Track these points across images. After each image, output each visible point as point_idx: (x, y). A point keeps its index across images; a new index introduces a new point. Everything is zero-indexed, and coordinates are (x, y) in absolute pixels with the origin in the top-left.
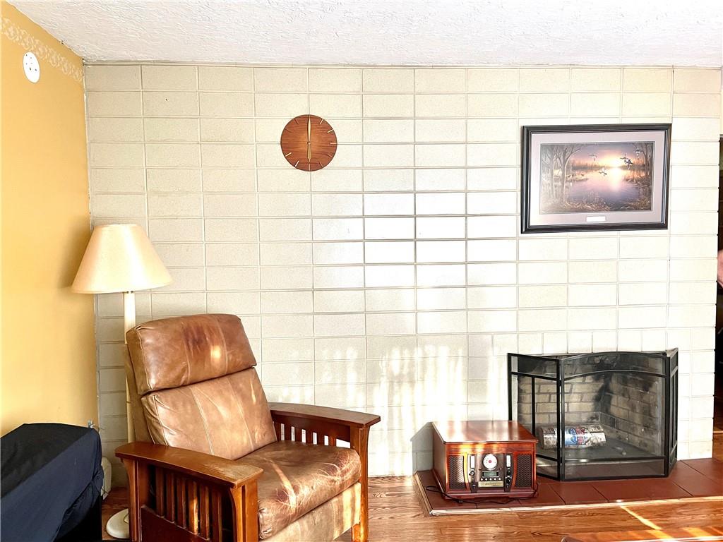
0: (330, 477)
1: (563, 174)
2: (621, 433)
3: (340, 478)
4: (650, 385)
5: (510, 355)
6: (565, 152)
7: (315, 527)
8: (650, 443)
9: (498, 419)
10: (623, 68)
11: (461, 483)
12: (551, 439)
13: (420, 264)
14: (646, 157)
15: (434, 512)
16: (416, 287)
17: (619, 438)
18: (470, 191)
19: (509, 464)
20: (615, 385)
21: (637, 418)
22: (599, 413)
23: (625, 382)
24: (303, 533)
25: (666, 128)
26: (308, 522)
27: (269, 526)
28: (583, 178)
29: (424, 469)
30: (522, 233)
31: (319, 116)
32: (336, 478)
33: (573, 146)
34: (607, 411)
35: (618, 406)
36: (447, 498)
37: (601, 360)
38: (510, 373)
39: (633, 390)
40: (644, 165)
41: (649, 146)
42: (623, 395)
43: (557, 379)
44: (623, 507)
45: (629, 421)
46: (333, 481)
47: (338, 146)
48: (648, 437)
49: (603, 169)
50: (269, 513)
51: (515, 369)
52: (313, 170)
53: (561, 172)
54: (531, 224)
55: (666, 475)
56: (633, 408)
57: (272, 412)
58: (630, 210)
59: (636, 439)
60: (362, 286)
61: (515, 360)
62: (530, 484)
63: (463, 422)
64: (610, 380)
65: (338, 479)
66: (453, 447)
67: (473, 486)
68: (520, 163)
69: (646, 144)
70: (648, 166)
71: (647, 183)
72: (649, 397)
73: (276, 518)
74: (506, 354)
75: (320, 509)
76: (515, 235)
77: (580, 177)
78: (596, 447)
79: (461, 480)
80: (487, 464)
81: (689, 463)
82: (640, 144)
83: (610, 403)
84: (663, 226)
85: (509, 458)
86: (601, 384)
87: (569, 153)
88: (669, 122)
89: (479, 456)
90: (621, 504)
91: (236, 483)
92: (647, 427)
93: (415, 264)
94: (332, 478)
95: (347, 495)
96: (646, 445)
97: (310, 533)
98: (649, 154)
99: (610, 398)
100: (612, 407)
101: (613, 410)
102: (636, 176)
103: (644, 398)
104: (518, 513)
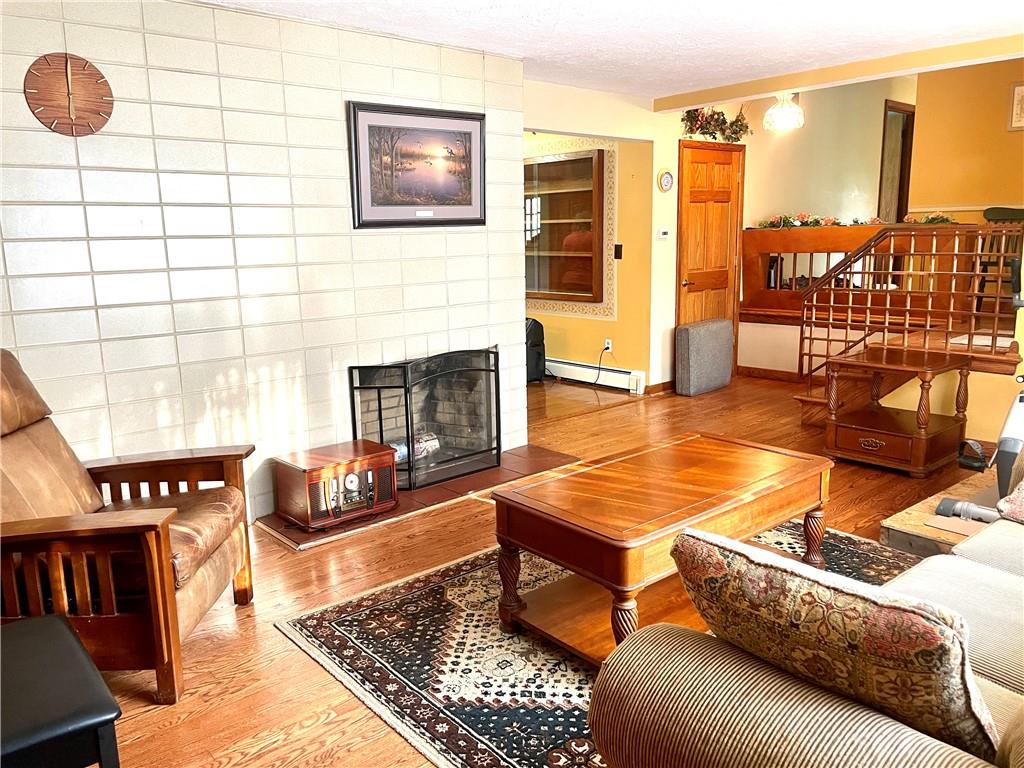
0: (223, 515)
1: (392, 161)
2: (448, 439)
3: (232, 516)
4: (475, 385)
5: (351, 369)
6: (392, 137)
7: (216, 570)
8: (477, 442)
9: (342, 441)
10: (439, 46)
11: (324, 511)
12: (401, 451)
13: (242, 267)
14: (465, 147)
15: (302, 547)
16: (239, 297)
17: (447, 443)
18: (293, 176)
19: (370, 480)
20: (440, 391)
21: (464, 421)
22: (424, 424)
23: (450, 386)
24: (209, 577)
25: (481, 118)
26: (211, 566)
27: (185, 572)
28: (411, 167)
29: (265, 514)
30: (354, 228)
31: (81, 56)
32: (229, 516)
33: (399, 130)
34: (433, 420)
35: (444, 413)
36: (311, 530)
37: (427, 367)
38: (352, 389)
39: (459, 393)
40: (464, 157)
41: (467, 136)
42: (449, 400)
43: (405, 387)
44: (476, 498)
45: (455, 425)
46: (227, 519)
47: (115, 103)
48: (475, 436)
49: (428, 160)
50: (182, 557)
51: (357, 384)
52: (79, 134)
53: (389, 160)
54: (364, 218)
55: (499, 465)
56: (459, 411)
57: (89, 470)
58: (454, 204)
59: (463, 440)
60: (169, 299)
61: (356, 373)
62: (392, 496)
63: (306, 451)
64: (435, 386)
65: (231, 516)
66: (314, 473)
67: (337, 511)
68: (346, 146)
69: (465, 134)
70: (466, 158)
71: (466, 175)
72: (474, 397)
73: (192, 562)
74: (346, 369)
75: (216, 553)
76: (347, 231)
77: (408, 166)
78: (436, 454)
79: (323, 508)
80: (349, 487)
81: (511, 453)
82: (460, 133)
83: (435, 411)
84: (481, 222)
85: (370, 474)
86: (426, 392)
87: (396, 138)
88: (482, 112)
89: (341, 478)
90: (473, 495)
91: (159, 524)
92: (473, 426)
93: (236, 267)
94: (225, 515)
95: (236, 535)
96: (473, 444)
97: (214, 578)
98: (468, 145)
99: (436, 405)
100: (438, 414)
101: (440, 417)
102: (458, 168)
103: (470, 399)
104: (385, 526)
